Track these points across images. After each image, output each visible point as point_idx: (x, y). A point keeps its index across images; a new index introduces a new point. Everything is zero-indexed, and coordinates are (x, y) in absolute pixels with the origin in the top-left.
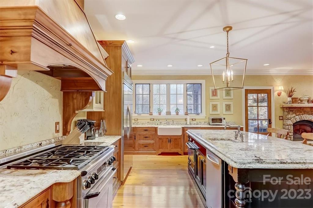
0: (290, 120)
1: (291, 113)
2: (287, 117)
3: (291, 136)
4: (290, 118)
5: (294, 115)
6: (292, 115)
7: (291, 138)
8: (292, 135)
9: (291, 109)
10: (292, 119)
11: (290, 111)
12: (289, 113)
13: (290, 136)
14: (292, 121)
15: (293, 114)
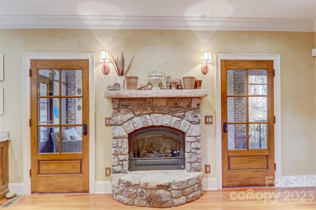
0: (120, 127)
1: (122, 111)
2: (113, 121)
3: (122, 161)
4: (120, 123)
5: (130, 115)
6: (126, 114)
7: (122, 165)
8: (125, 160)
9: (124, 103)
10: (125, 124)
11: (122, 106)
12: (119, 111)
13: (121, 163)
14: (125, 128)
15: (128, 112)
